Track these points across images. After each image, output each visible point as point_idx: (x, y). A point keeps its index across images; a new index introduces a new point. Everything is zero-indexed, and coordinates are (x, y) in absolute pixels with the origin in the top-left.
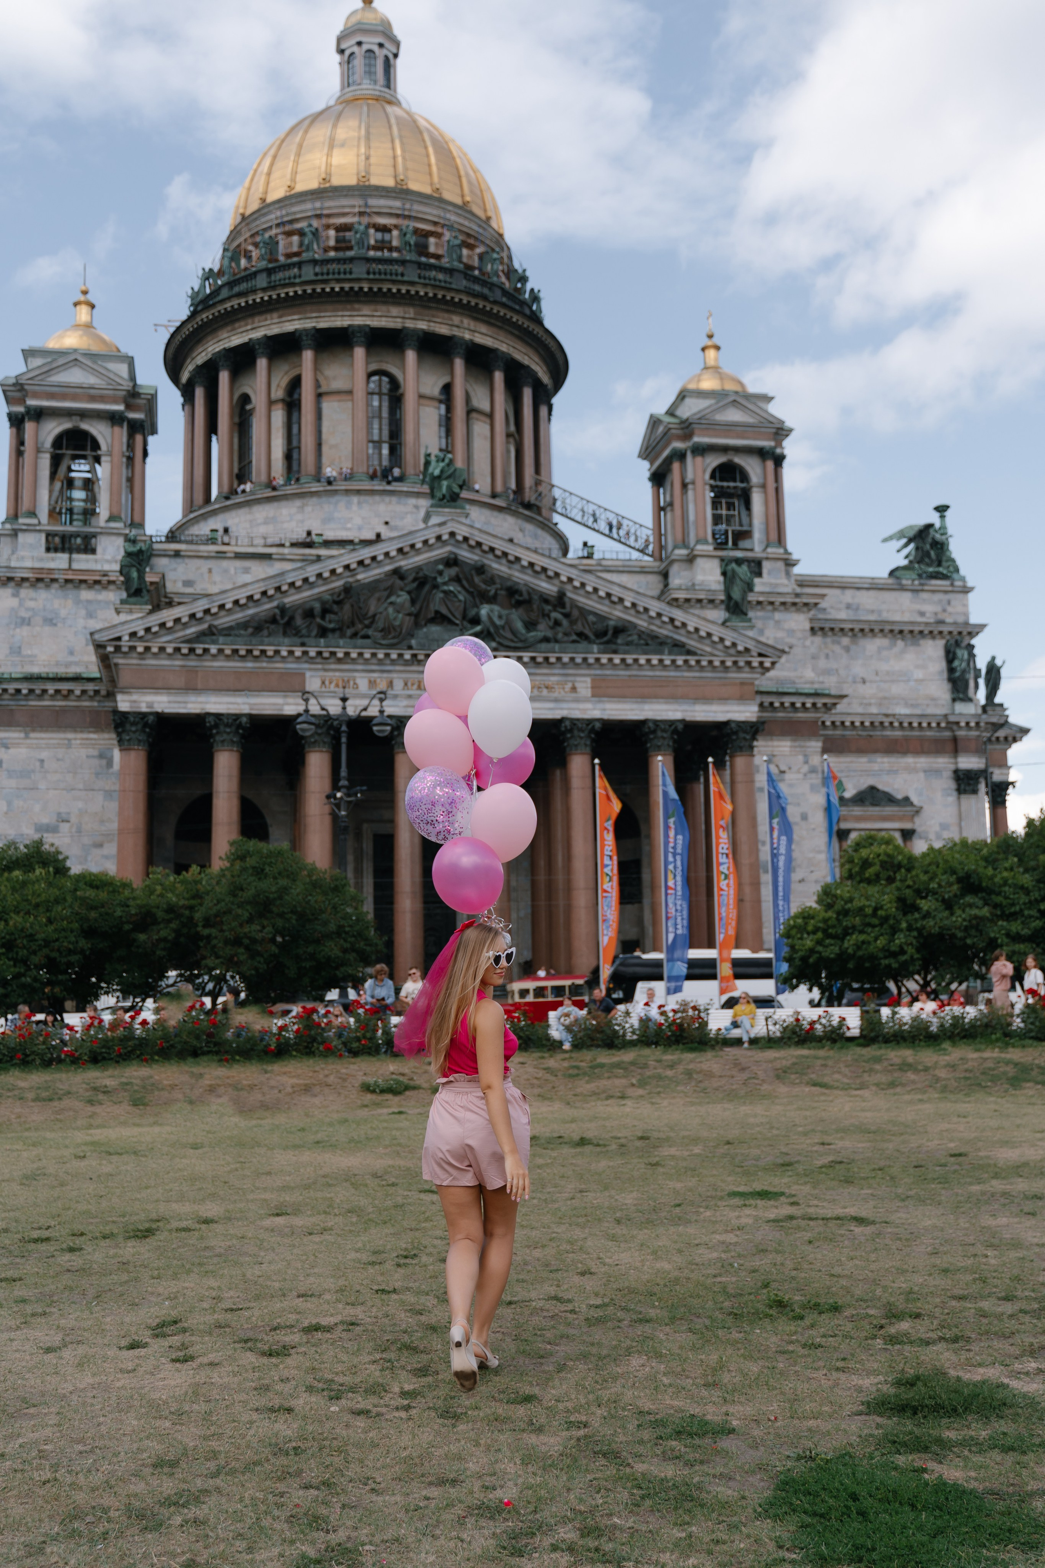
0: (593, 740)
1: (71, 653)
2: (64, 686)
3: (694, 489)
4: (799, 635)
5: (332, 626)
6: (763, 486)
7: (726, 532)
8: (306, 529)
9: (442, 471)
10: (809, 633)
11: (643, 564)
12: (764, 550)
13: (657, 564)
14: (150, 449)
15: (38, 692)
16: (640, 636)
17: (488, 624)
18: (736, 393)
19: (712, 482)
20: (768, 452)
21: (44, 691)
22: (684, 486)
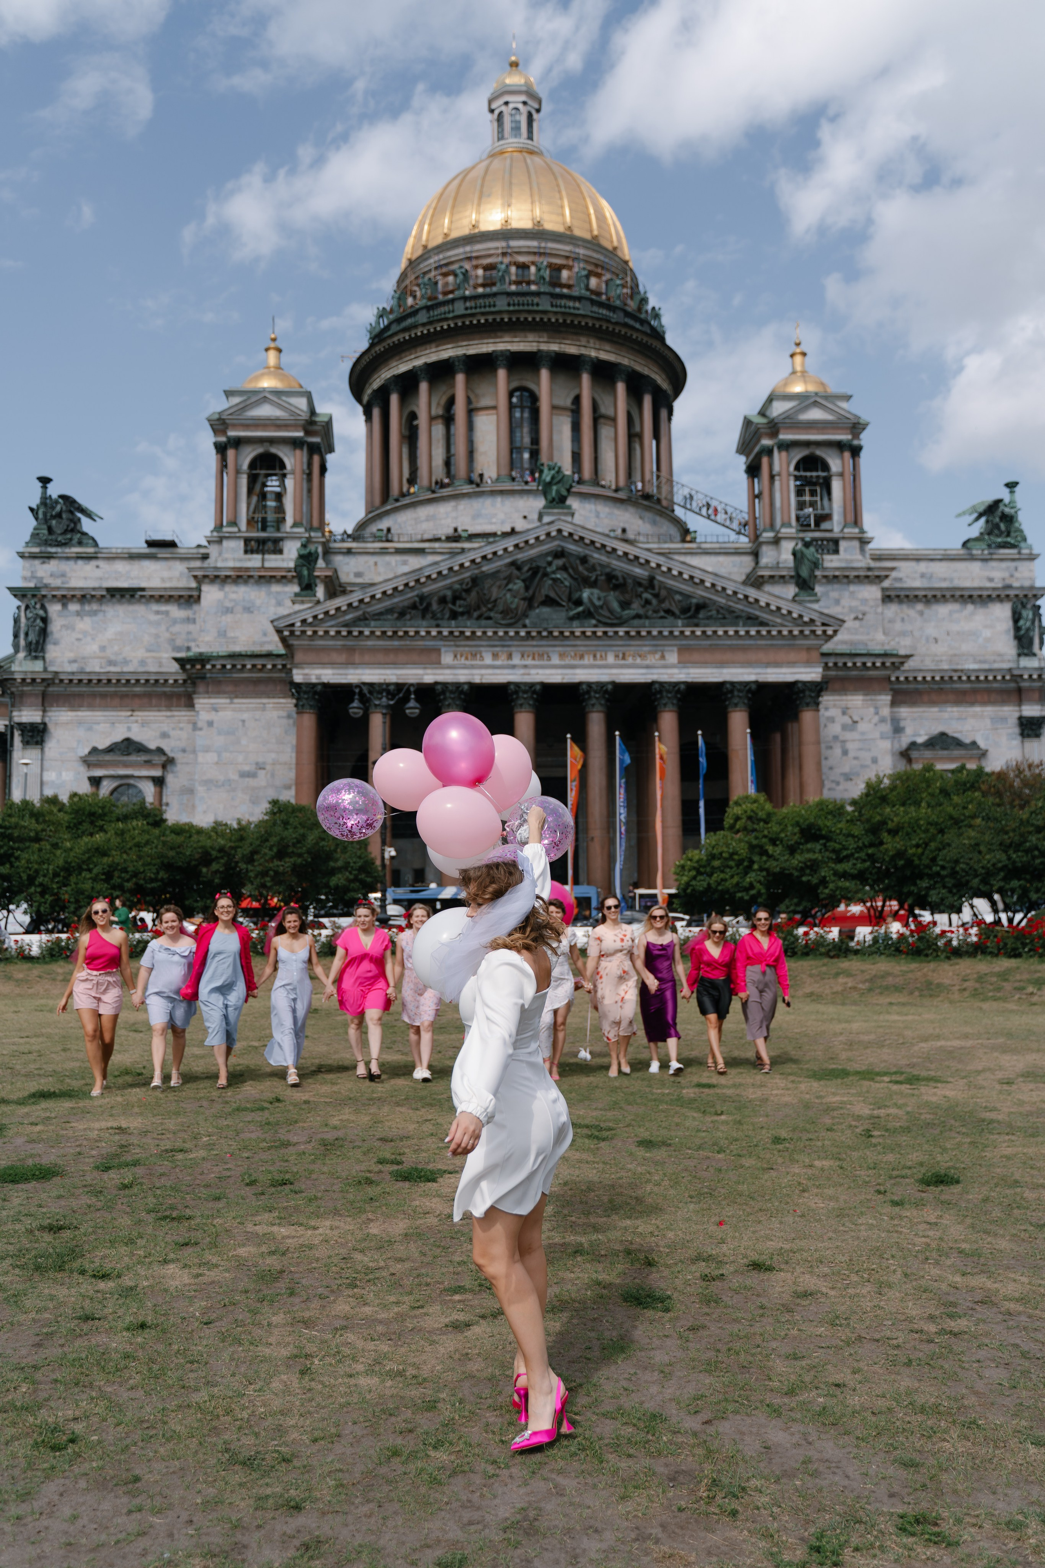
0: (679, 700)
1: (265, 634)
2: (259, 662)
3: (781, 480)
4: (871, 603)
5: (461, 610)
6: (841, 475)
7: (809, 516)
8: (454, 525)
9: (553, 478)
10: (880, 602)
11: (738, 545)
12: (842, 531)
13: (750, 545)
14: (328, 465)
15: (239, 667)
16: (718, 612)
17: (589, 605)
18: (816, 394)
19: (796, 473)
20: (845, 445)
21: (244, 666)
22: (772, 477)
